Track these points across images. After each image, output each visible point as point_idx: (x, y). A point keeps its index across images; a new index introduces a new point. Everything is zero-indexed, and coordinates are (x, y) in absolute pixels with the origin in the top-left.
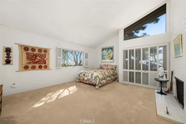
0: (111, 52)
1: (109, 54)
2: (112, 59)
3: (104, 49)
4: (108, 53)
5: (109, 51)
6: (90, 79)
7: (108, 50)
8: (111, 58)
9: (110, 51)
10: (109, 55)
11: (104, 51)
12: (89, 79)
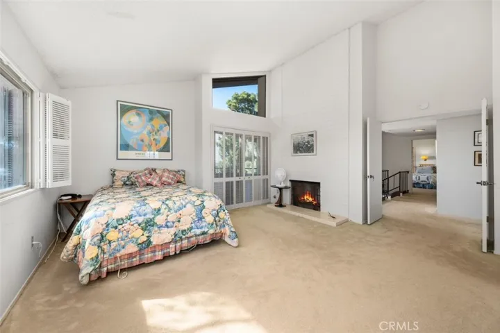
0: (161, 128)
1: (154, 130)
2: (166, 148)
3: (132, 108)
4: (149, 127)
5: (153, 122)
6: (191, 229)
7: (151, 119)
8: (161, 145)
9: (159, 121)
10: (156, 137)
11: (132, 117)
12: (183, 231)
